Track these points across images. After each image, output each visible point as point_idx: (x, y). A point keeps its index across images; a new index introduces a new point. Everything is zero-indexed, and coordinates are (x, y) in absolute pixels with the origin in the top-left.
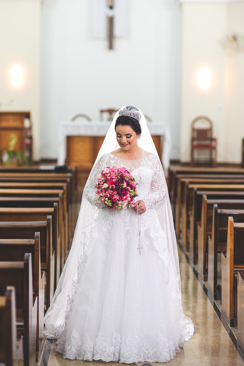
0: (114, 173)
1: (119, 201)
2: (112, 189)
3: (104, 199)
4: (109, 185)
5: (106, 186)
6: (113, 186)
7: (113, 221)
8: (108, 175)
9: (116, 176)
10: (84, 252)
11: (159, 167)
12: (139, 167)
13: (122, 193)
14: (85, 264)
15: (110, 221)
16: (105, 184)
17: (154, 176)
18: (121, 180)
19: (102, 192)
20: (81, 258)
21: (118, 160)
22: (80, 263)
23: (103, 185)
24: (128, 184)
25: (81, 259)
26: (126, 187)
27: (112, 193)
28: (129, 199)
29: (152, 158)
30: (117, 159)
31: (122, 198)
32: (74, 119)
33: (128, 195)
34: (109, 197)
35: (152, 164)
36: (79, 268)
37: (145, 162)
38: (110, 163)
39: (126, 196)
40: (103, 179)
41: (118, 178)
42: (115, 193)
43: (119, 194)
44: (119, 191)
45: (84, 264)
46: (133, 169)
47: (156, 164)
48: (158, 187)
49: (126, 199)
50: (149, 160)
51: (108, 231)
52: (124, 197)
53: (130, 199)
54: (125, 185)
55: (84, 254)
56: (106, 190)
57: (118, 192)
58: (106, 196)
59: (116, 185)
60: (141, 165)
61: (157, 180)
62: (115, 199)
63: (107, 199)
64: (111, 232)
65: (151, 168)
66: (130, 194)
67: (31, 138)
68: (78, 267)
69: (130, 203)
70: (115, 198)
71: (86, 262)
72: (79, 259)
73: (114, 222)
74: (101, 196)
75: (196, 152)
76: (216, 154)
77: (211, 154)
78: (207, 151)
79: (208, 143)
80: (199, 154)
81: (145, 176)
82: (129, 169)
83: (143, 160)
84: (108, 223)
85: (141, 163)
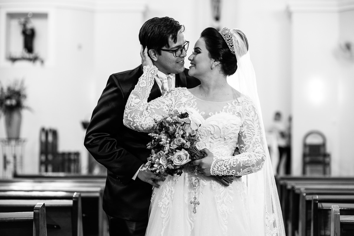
7: (172, 191)
12: (220, 112)
15: (168, 191)
21: (193, 99)
29: (243, 101)
35: (242, 109)
37: (230, 105)
38: (181, 100)
46: (210, 115)
47: (248, 110)
50: (237, 104)
51: (164, 205)
60: (223, 110)
64: (168, 208)
65: (239, 115)
73: (173, 193)
75: (308, 169)
76: (330, 173)
77: (325, 173)
78: (320, 168)
79: (321, 158)
80: (312, 171)
81: (226, 127)
82: (204, 113)
83: (228, 103)
84: (164, 193)
85: (224, 107)
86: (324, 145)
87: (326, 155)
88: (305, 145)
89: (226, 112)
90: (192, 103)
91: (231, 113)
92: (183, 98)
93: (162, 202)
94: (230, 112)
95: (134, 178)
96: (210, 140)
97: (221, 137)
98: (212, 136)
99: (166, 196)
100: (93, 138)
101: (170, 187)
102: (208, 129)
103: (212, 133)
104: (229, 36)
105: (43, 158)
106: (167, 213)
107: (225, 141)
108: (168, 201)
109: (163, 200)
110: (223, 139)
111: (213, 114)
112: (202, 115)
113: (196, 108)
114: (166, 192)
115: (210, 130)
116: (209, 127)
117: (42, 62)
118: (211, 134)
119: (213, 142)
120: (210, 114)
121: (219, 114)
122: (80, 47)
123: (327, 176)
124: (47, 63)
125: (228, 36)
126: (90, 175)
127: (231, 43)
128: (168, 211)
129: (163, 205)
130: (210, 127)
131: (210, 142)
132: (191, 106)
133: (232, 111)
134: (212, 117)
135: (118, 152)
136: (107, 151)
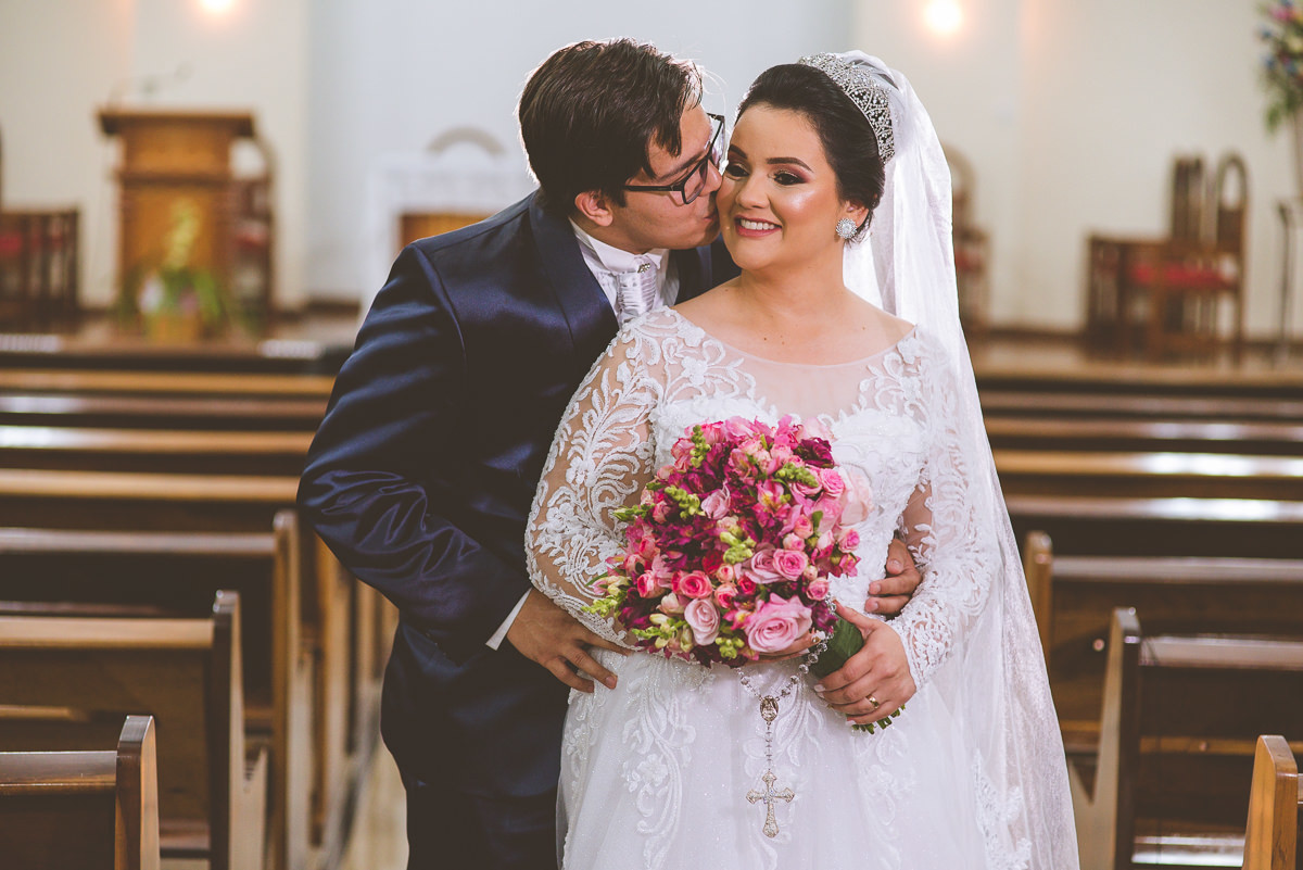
12: (855, 407)
15: (663, 730)
21: (730, 358)
29: (918, 354)
30: (724, 354)
32: (441, 144)
35: (921, 390)
37: (881, 377)
38: (685, 374)
48: (950, 521)
50: (900, 370)
51: (647, 785)
60: (863, 400)
64: (665, 796)
65: (918, 413)
67: (267, 218)
81: (891, 465)
83: (870, 368)
84: (649, 740)
85: (862, 384)
87: (973, 237)
89: (875, 406)
90: (736, 379)
91: (894, 409)
92: (687, 361)
93: (638, 772)
94: (890, 406)
95: (494, 643)
99: (655, 748)
100: (338, 488)
101: (670, 716)
104: (878, 103)
106: (663, 818)
108: (664, 771)
109: (642, 765)
111: (832, 420)
113: (763, 400)
114: (656, 732)
121: (852, 417)
125: (875, 101)
127: (886, 128)
128: (665, 811)
129: (642, 784)
132: (737, 392)
133: (892, 403)
135: (432, 547)
136: (387, 542)
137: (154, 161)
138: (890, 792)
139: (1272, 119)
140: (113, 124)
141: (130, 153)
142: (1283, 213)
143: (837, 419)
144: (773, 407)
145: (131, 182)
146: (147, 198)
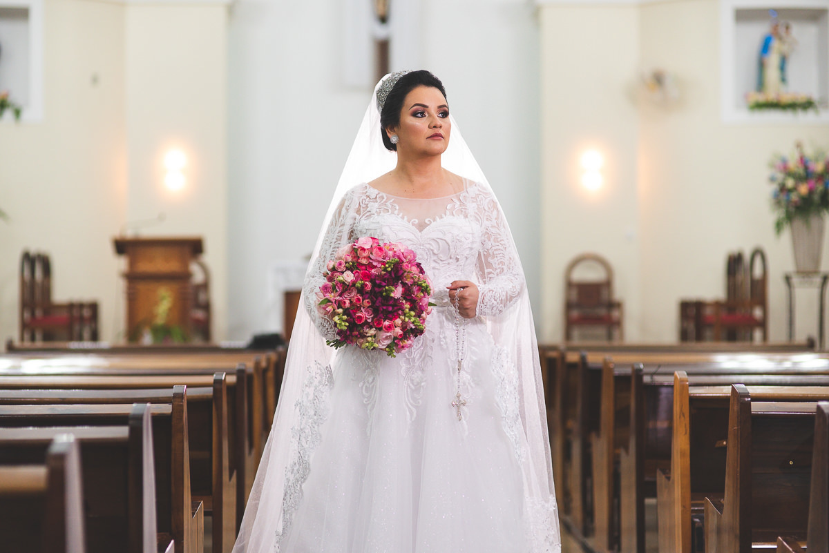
0: (380, 253)
1: (371, 327)
2: (361, 291)
3: (334, 310)
4: (357, 278)
5: (349, 277)
6: (367, 283)
8: (365, 254)
9: (384, 263)
10: (301, 452)
11: (495, 216)
12: (444, 215)
13: (385, 310)
14: (303, 486)
16: (349, 272)
17: (487, 241)
18: (391, 275)
19: (334, 288)
20: (293, 470)
22: (290, 484)
23: (343, 273)
24: (407, 294)
25: (292, 473)
26: (399, 299)
27: (358, 300)
28: (398, 331)
29: (478, 193)
31: (379, 323)
33: (398, 321)
34: (348, 309)
35: (478, 208)
36: (288, 496)
37: (458, 203)
39: (391, 319)
40: (350, 259)
41: (385, 269)
42: (366, 303)
43: (375, 310)
44: (378, 301)
45: (301, 486)
46: (428, 223)
47: (487, 209)
49: (389, 328)
50: (468, 200)
51: (366, 383)
52: (387, 323)
53: (401, 332)
54: (397, 292)
55: (300, 457)
56: (346, 288)
57: (373, 302)
58: (340, 304)
59: (374, 285)
60: (448, 213)
61: (495, 250)
62: (360, 318)
63: (340, 311)
64: (373, 386)
65: (475, 219)
66: (403, 321)
68: (285, 495)
69: (397, 345)
70: (361, 315)
71: (305, 479)
72: (289, 473)
74: (329, 301)
75: (576, 333)
76: (622, 336)
77: (610, 337)
78: (601, 331)
79: (602, 312)
80: (583, 337)
82: (417, 221)
83: (453, 199)
85: (449, 206)
86: (608, 284)
87: (614, 305)
88: (570, 285)
89: (453, 215)
90: (390, 206)
91: (462, 216)
92: (370, 205)
94: (460, 215)
96: (433, 264)
97: (451, 258)
98: (435, 258)
102: (428, 246)
103: (435, 251)
105: (27, 315)
106: (373, 396)
107: (458, 263)
110: (453, 261)
111: (432, 221)
112: (413, 224)
113: (401, 215)
115: (432, 248)
116: (429, 244)
117: (17, 113)
118: (434, 254)
119: (438, 267)
120: (427, 221)
122: (95, 80)
123: (616, 343)
124: (26, 115)
126: (134, 345)
128: (373, 392)
130: (431, 242)
131: (434, 268)
134: (431, 225)
137: (145, 267)
138: (469, 383)
139: (779, 226)
140: (122, 246)
141: (132, 264)
142: (788, 279)
143: (434, 220)
144: (405, 217)
145: (133, 278)
146: (142, 287)
